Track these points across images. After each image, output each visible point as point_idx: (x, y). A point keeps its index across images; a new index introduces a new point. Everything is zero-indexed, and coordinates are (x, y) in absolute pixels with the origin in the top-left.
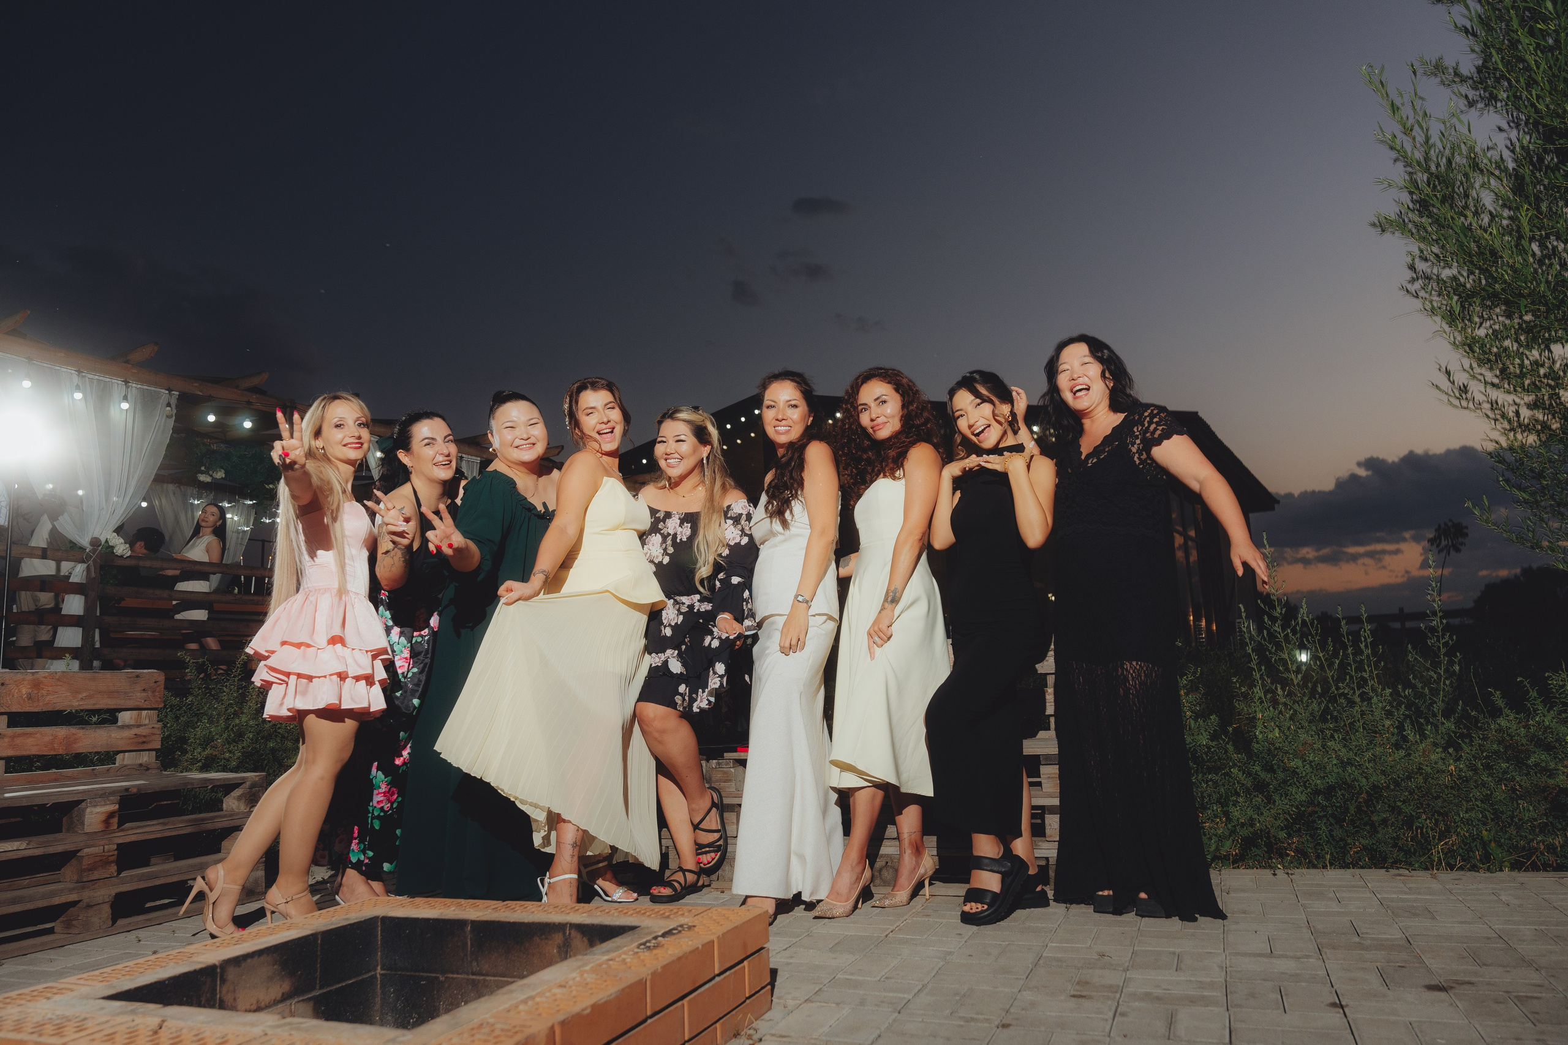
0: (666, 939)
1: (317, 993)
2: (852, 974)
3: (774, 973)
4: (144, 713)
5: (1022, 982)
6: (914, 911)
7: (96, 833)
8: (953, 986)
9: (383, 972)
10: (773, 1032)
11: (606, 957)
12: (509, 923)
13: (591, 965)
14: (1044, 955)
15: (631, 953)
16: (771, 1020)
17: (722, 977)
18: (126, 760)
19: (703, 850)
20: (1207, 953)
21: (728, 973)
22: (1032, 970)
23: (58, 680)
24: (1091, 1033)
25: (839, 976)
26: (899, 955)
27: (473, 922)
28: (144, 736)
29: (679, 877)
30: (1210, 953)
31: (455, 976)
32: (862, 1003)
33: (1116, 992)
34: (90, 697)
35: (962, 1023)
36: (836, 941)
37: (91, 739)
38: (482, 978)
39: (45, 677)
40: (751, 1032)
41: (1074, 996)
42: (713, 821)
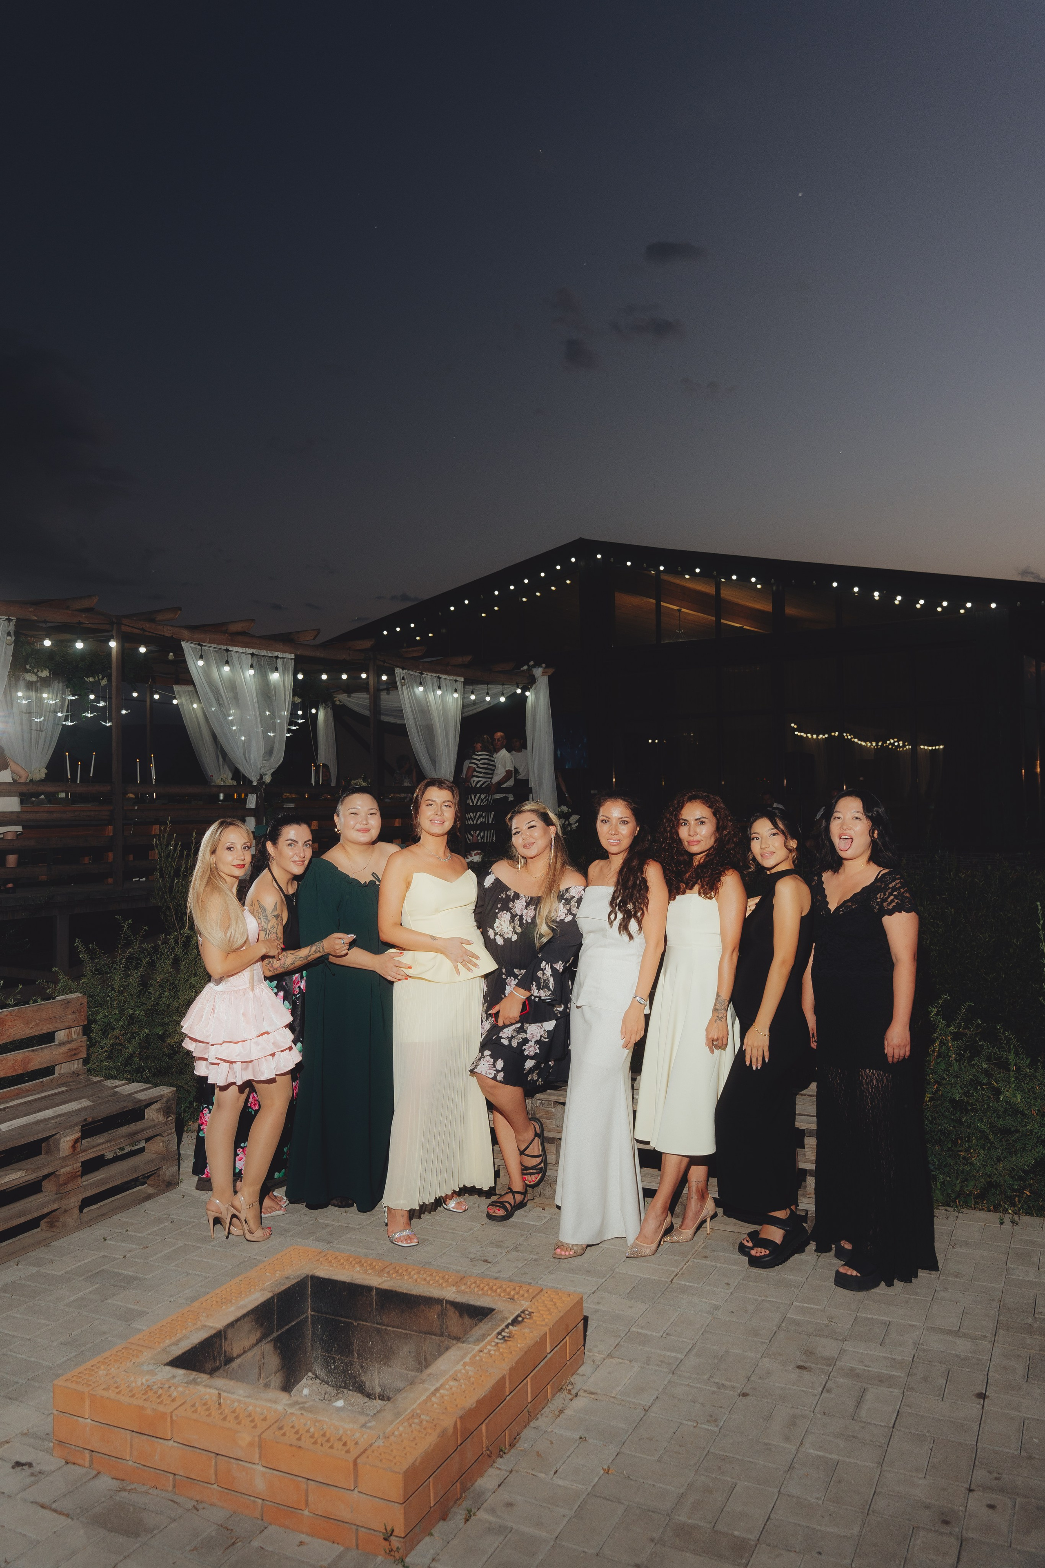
0: (516, 1328)
1: (275, 1335)
2: (642, 1328)
3: (586, 1319)
4: (73, 1029)
5: (765, 1346)
6: (696, 1248)
7: (67, 1156)
8: (714, 1347)
9: (312, 1313)
10: (585, 1388)
11: (477, 1348)
12: (403, 1293)
13: (470, 1355)
14: (789, 1315)
15: (493, 1344)
16: (584, 1375)
17: (552, 1353)
18: (62, 1069)
19: (528, 1171)
20: (910, 1325)
21: (555, 1350)
22: (776, 1332)
23: (15, 1016)
24: (801, 1408)
25: (633, 1329)
26: (679, 1307)
27: (377, 1289)
28: (75, 1049)
29: (509, 1198)
30: (913, 1326)
31: (365, 1323)
32: (648, 1362)
33: (830, 1366)
34: (37, 1025)
35: (715, 1389)
36: (633, 1286)
37: (39, 1057)
38: (384, 1327)
39: (7, 1016)
40: (570, 1387)
41: (799, 1367)
42: (535, 1148)
